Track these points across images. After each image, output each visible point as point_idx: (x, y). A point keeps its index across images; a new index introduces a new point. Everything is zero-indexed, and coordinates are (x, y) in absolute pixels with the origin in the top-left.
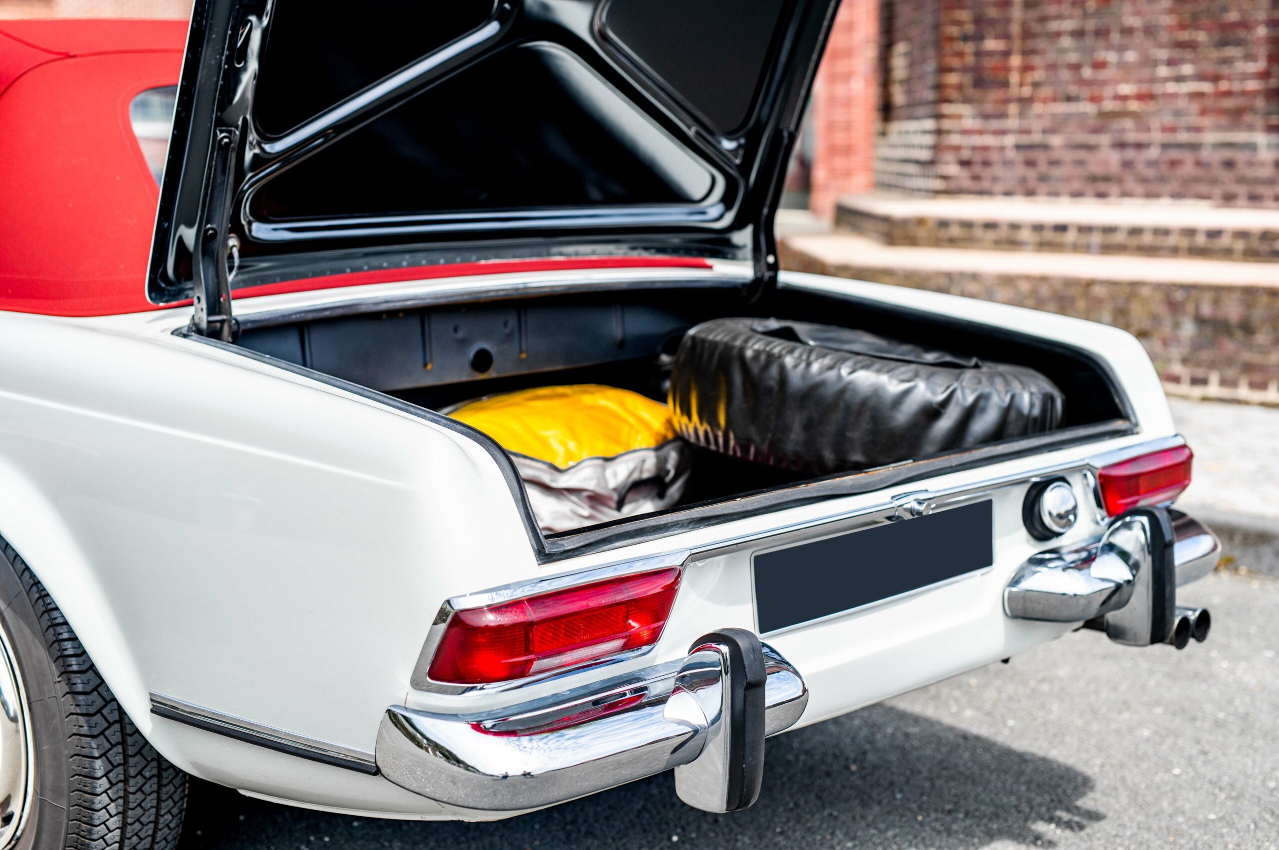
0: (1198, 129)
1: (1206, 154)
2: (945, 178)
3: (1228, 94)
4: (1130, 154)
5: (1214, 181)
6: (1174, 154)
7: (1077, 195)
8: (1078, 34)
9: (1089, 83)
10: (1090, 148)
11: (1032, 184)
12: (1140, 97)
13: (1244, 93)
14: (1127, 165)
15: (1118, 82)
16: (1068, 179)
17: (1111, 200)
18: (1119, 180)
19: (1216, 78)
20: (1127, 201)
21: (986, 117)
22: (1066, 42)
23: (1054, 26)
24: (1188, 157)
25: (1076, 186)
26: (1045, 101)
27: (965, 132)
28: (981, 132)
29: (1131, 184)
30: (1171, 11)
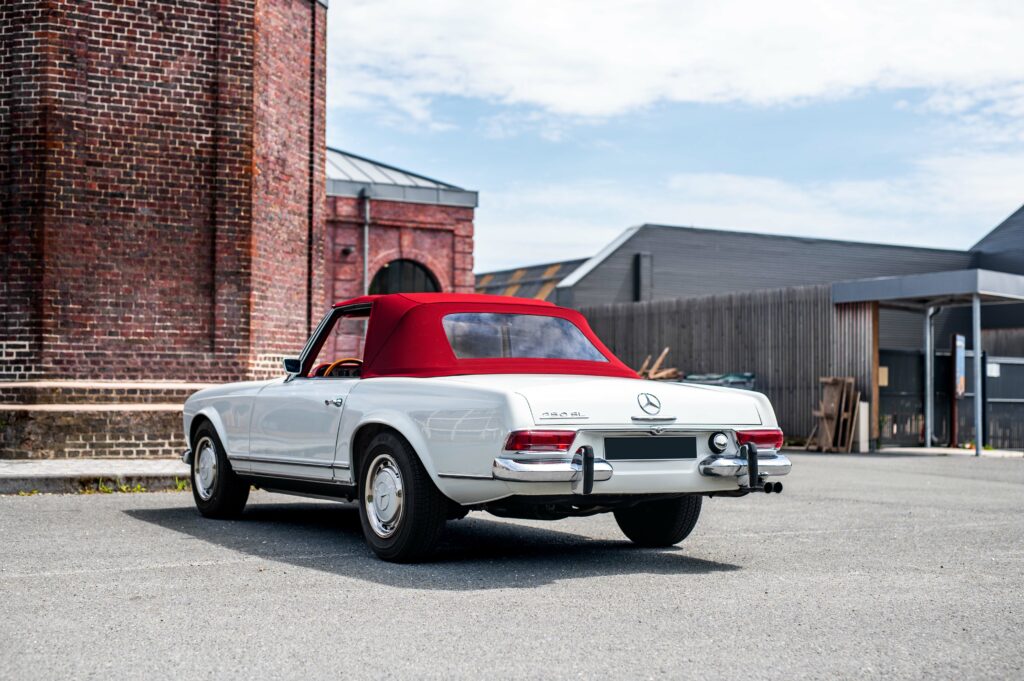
0: (174, 349)
1: (181, 360)
2: (46, 369)
3: (187, 335)
4: (147, 359)
5: (186, 371)
6: (168, 360)
7: (120, 378)
8: (116, 305)
9: (122, 327)
10: (127, 356)
11: (96, 372)
12: (146, 334)
13: (194, 335)
14: (144, 363)
15: (136, 328)
16: (116, 370)
17: (139, 380)
18: (142, 371)
19: (182, 328)
20: (144, 380)
21: (69, 340)
22: (109, 307)
23: (102, 300)
24: (174, 361)
25: (121, 373)
26: (98, 334)
27: (56, 347)
28: (68, 348)
29: (147, 373)
30: (160, 299)
